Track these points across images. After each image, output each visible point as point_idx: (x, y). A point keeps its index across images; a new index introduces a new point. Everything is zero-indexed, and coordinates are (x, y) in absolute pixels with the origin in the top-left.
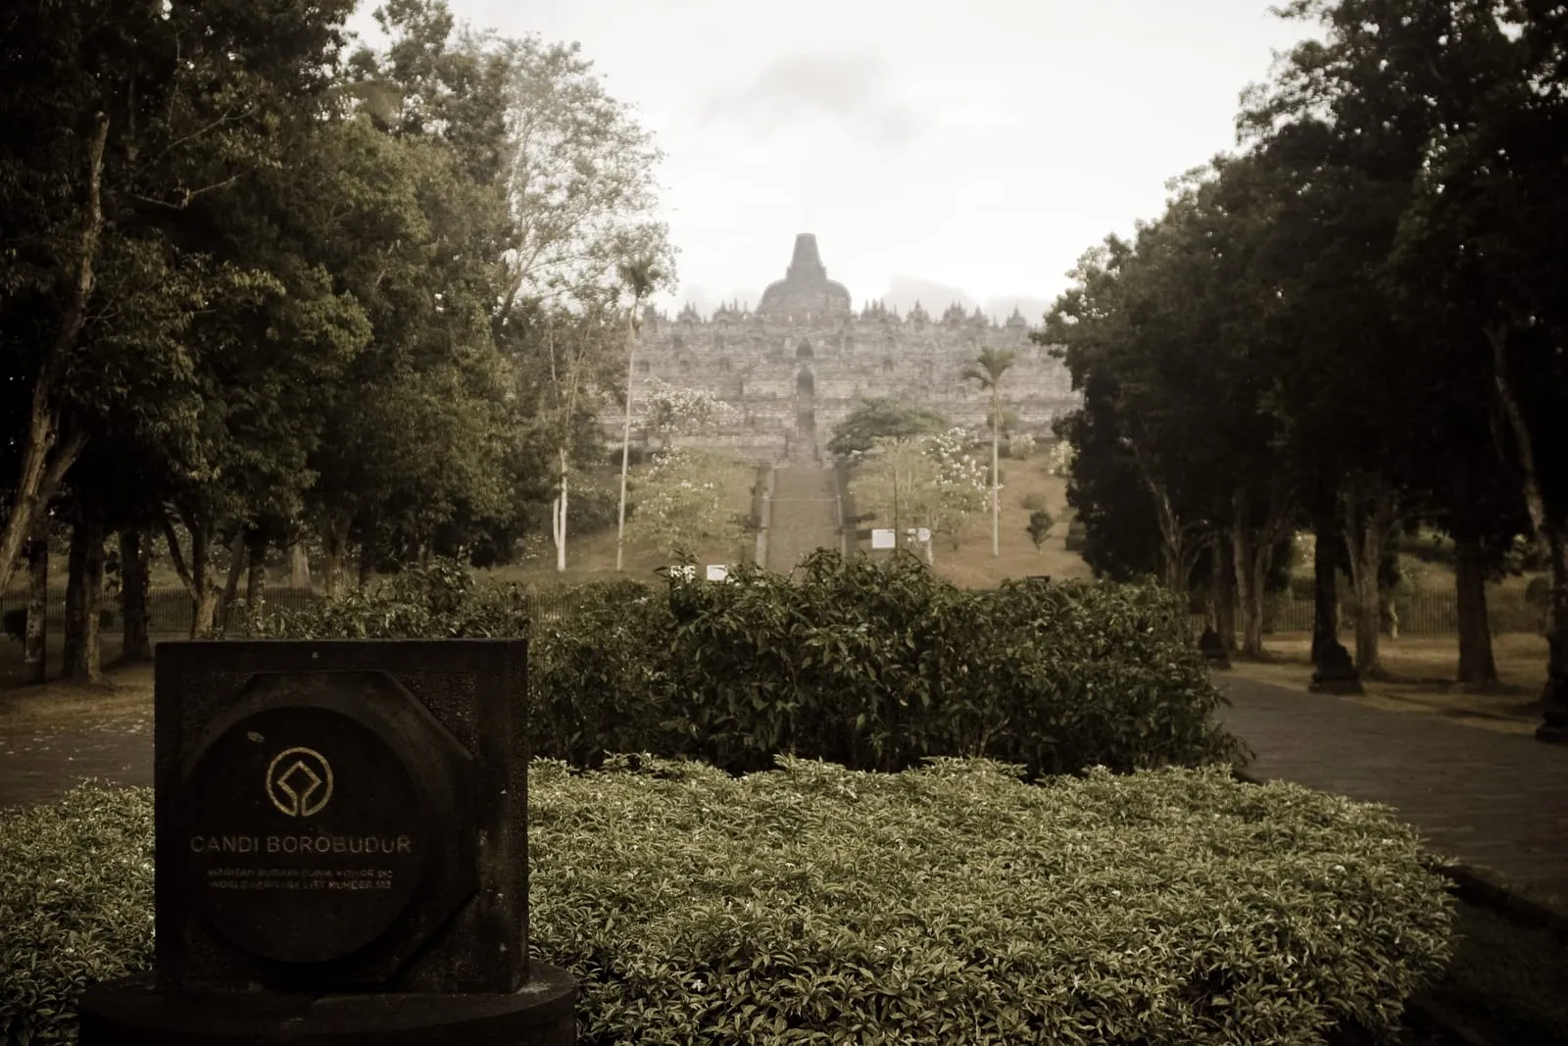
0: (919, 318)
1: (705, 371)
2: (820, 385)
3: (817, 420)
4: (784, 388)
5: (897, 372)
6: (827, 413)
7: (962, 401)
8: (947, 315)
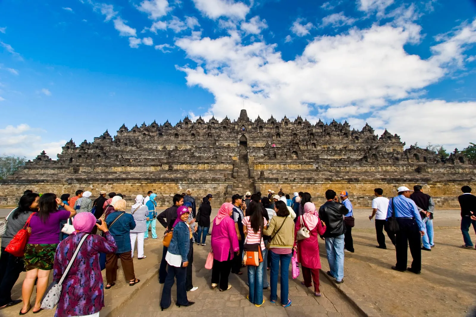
0: (286, 121)
1: (201, 138)
2: (250, 143)
3: (249, 157)
4: (234, 144)
5: (282, 138)
6: (254, 154)
7: (315, 149)
8: (296, 120)
